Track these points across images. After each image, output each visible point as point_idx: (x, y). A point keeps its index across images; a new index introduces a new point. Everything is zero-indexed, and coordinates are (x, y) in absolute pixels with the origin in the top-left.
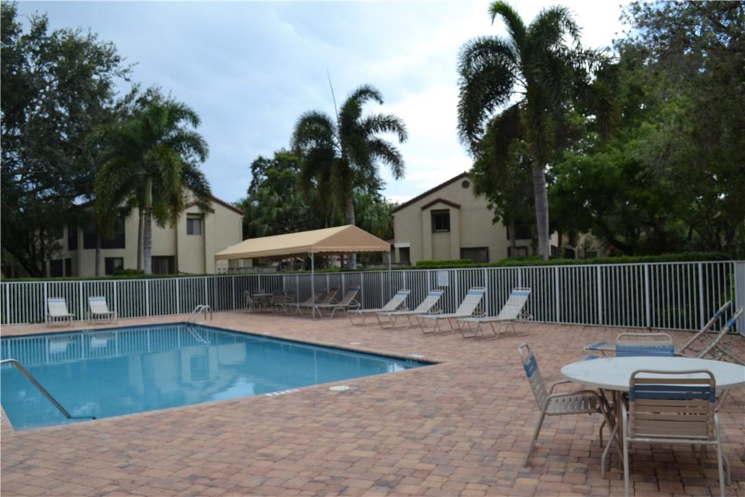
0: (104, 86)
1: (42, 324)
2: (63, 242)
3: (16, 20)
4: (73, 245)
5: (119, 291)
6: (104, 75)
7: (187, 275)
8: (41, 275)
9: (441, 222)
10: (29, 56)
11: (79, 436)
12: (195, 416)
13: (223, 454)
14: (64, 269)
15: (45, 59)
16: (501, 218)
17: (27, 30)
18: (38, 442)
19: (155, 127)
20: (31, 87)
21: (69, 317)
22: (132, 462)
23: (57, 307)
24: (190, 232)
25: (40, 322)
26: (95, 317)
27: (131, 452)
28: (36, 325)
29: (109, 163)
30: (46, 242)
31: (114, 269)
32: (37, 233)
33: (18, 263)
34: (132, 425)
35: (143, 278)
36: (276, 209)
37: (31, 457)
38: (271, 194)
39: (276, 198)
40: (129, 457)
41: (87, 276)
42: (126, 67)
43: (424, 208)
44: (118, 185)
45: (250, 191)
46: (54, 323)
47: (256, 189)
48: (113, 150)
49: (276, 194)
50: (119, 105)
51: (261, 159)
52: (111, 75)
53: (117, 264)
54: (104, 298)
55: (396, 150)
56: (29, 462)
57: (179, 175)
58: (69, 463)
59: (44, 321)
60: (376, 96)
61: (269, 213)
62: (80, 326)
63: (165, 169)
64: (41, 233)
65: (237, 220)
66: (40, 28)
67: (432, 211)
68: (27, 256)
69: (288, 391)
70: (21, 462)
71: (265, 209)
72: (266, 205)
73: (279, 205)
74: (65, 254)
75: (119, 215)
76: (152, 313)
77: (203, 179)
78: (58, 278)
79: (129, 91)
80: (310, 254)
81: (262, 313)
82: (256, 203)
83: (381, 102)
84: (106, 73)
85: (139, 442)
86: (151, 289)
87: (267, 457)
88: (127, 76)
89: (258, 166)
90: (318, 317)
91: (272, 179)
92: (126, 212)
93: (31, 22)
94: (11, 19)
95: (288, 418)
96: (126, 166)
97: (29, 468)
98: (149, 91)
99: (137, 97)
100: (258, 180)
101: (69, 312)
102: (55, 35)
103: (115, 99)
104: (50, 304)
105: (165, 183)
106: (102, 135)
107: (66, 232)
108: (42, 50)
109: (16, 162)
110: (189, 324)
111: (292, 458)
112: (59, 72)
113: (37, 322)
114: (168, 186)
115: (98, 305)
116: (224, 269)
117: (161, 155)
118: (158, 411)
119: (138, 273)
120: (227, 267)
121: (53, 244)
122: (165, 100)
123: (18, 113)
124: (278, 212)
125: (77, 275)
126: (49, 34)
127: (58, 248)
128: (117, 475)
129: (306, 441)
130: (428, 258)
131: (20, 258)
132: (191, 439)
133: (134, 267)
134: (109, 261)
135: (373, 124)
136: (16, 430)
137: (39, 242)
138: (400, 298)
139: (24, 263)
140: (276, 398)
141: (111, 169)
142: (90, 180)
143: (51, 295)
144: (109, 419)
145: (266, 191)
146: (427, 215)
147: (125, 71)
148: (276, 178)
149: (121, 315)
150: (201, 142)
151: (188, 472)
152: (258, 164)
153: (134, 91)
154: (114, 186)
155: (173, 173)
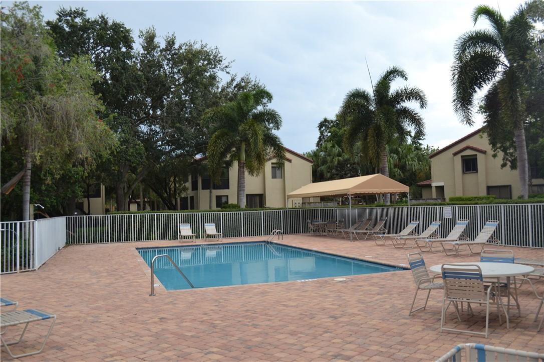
0: (213, 78)
1: (176, 241)
2: (188, 185)
3: (156, 40)
4: (195, 187)
5: (224, 220)
6: (213, 71)
7: (270, 208)
8: (174, 208)
9: (470, 165)
10: (165, 63)
11: (197, 294)
12: (256, 288)
13: (264, 303)
14: (189, 204)
15: (175, 64)
16: (509, 164)
17: (163, 45)
18: (179, 295)
19: (245, 108)
20: (167, 85)
21: (193, 236)
22: (220, 304)
23: (186, 230)
24: (274, 176)
25: (175, 239)
26: (209, 236)
27: (221, 301)
28: (172, 241)
29: (216, 133)
30: (177, 185)
31: (222, 203)
32: (172, 179)
33: (160, 200)
34: (223, 291)
35: (240, 211)
36: (337, 158)
37: (176, 300)
38: (333, 146)
39: (337, 150)
40: (220, 302)
41: (203, 210)
42: (227, 64)
43: (455, 154)
44: (223, 148)
45: (318, 145)
46: (184, 240)
47: (323, 142)
48: (219, 124)
49: (336, 146)
50: (223, 90)
51: (326, 120)
52: (217, 71)
53: (224, 200)
54: (215, 224)
55: (418, 115)
56: (175, 302)
57: (261, 140)
58: (192, 303)
59: (177, 239)
60: (401, 74)
61: (332, 161)
62: (199, 242)
63: (252, 137)
64: (175, 179)
65: (308, 167)
66: (171, 43)
67: (462, 156)
68: (166, 195)
69: (310, 280)
70: (172, 302)
71: (329, 158)
72: (329, 155)
73: (339, 155)
74: (190, 193)
75: (225, 165)
76: (245, 235)
77: (279, 141)
78: (186, 211)
79: (229, 80)
80: (349, 195)
81: (320, 236)
82: (322, 154)
83: (406, 79)
84: (214, 70)
85: (226, 297)
86: (245, 218)
87: (284, 305)
88: (228, 70)
89: (324, 125)
90: (355, 239)
91: (334, 136)
92: (229, 164)
93: (165, 40)
94: (153, 41)
95: (303, 292)
96: (228, 135)
97: (175, 304)
98: (242, 79)
99: (235, 84)
100: (324, 136)
101: (193, 233)
102: (180, 47)
103: (220, 86)
104: (181, 227)
105: (252, 146)
106: (212, 115)
107: (190, 178)
108: (173, 58)
109: (158, 133)
110: (268, 242)
111: (296, 307)
112: (184, 72)
113: (173, 239)
114: (254, 148)
115: (211, 229)
116: (299, 203)
117: (250, 127)
118: (237, 286)
119: (237, 207)
120: (301, 202)
121: (182, 186)
122: (253, 83)
123: (159, 102)
124: (339, 161)
125: (198, 209)
126: (176, 46)
127: (185, 189)
128: (214, 308)
129: (307, 301)
130: (459, 194)
131: (160, 196)
132: (251, 297)
133: (235, 202)
134: (219, 198)
135: (400, 96)
136: (167, 290)
137: (173, 185)
138: (412, 226)
139: (164, 199)
140: (302, 282)
141: (218, 137)
142: (206, 143)
143: (181, 222)
144: (212, 288)
145: (329, 145)
146: (458, 160)
147: (226, 67)
148: (336, 134)
149: (225, 236)
150: (277, 116)
151: (245, 309)
152: (324, 124)
153: (233, 80)
154: (220, 149)
155: (257, 139)
